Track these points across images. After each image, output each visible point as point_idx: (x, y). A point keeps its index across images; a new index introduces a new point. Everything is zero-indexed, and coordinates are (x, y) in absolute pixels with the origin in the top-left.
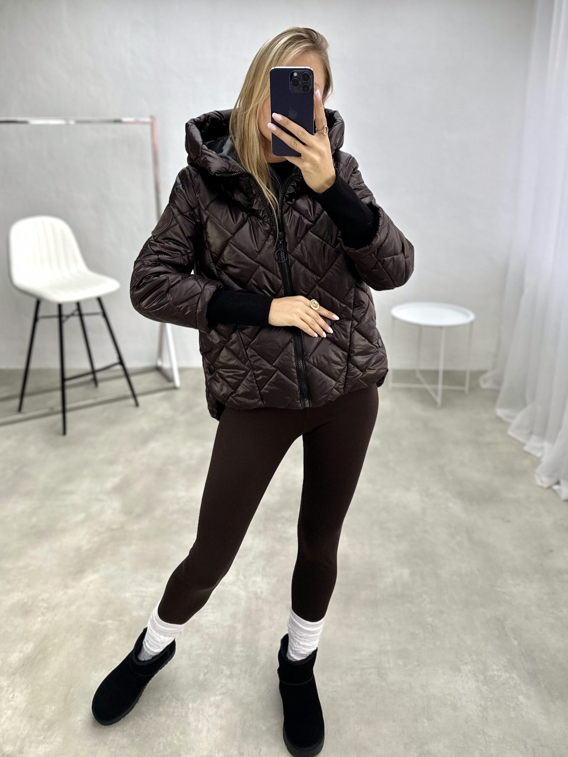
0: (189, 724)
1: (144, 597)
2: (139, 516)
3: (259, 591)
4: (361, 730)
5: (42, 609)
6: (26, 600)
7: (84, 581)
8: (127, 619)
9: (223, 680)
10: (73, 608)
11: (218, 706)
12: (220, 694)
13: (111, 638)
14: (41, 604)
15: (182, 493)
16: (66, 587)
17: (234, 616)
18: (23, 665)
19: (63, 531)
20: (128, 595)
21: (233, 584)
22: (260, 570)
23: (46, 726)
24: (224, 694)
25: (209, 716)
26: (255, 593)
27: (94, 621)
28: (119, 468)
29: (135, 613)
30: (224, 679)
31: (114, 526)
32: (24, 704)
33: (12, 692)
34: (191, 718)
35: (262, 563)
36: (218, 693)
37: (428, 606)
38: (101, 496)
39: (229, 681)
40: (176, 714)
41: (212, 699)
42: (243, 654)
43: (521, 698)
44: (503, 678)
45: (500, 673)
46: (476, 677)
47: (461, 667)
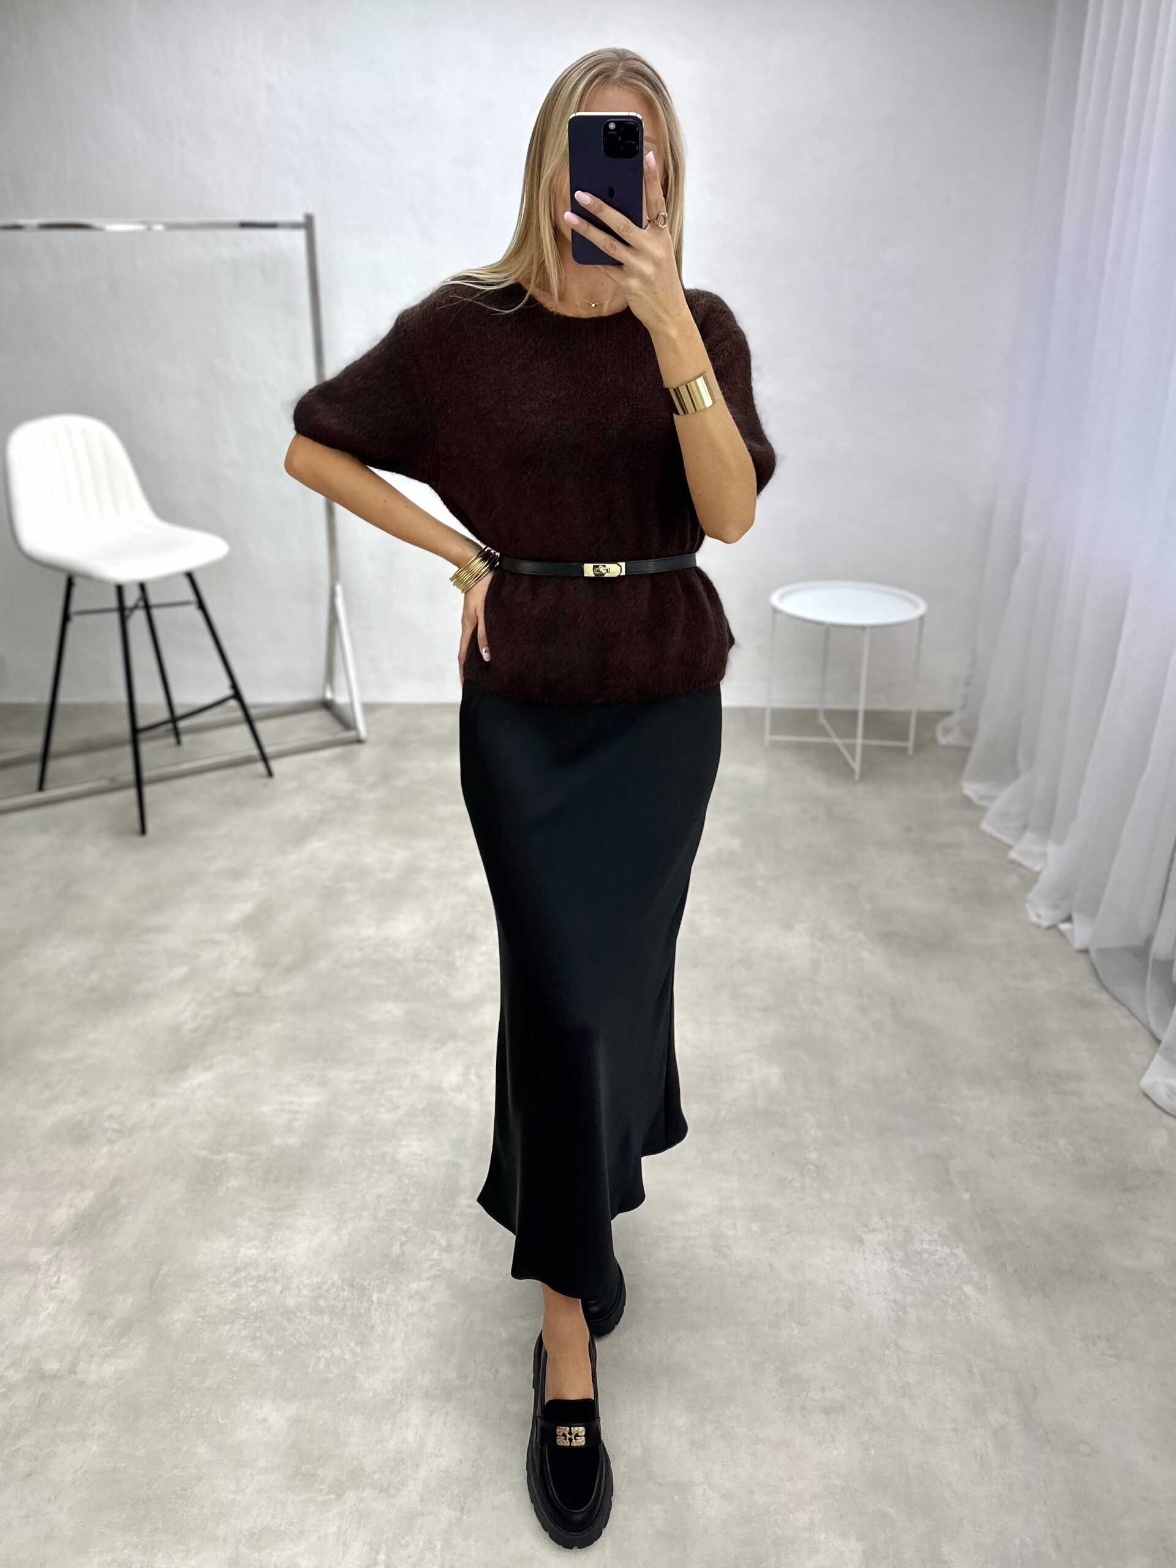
1: (295, 1113)
2: (289, 970)
4: (678, 1340)
5: (109, 1133)
6: (79, 1118)
7: (186, 1085)
8: (263, 1150)
9: (435, 1255)
10: (165, 1132)
11: (424, 1299)
12: (428, 1279)
13: (233, 1183)
14: (106, 1125)
15: (368, 932)
16: (153, 1094)
18: (76, 1228)
19: (147, 996)
23: (117, 1330)
24: (435, 1277)
25: (408, 1314)
27: (204, 1153)
28: (253, 886)
29: (277, 1141)
30: (436, 1252)
31: (243, 989)
32: (78, 1294)
33: (56, 1274)
34: (376, 1317)
36: (425, 1275)
37: (813, 1132)
38: (218, 936)
39: (445, 1256)
40: (349, 1312)
41: (414, 1286)
43: (968, 1289)
44: (937, 1257)
45: (933, 1247)
46: (890, 1252)
47: (864, 1236)
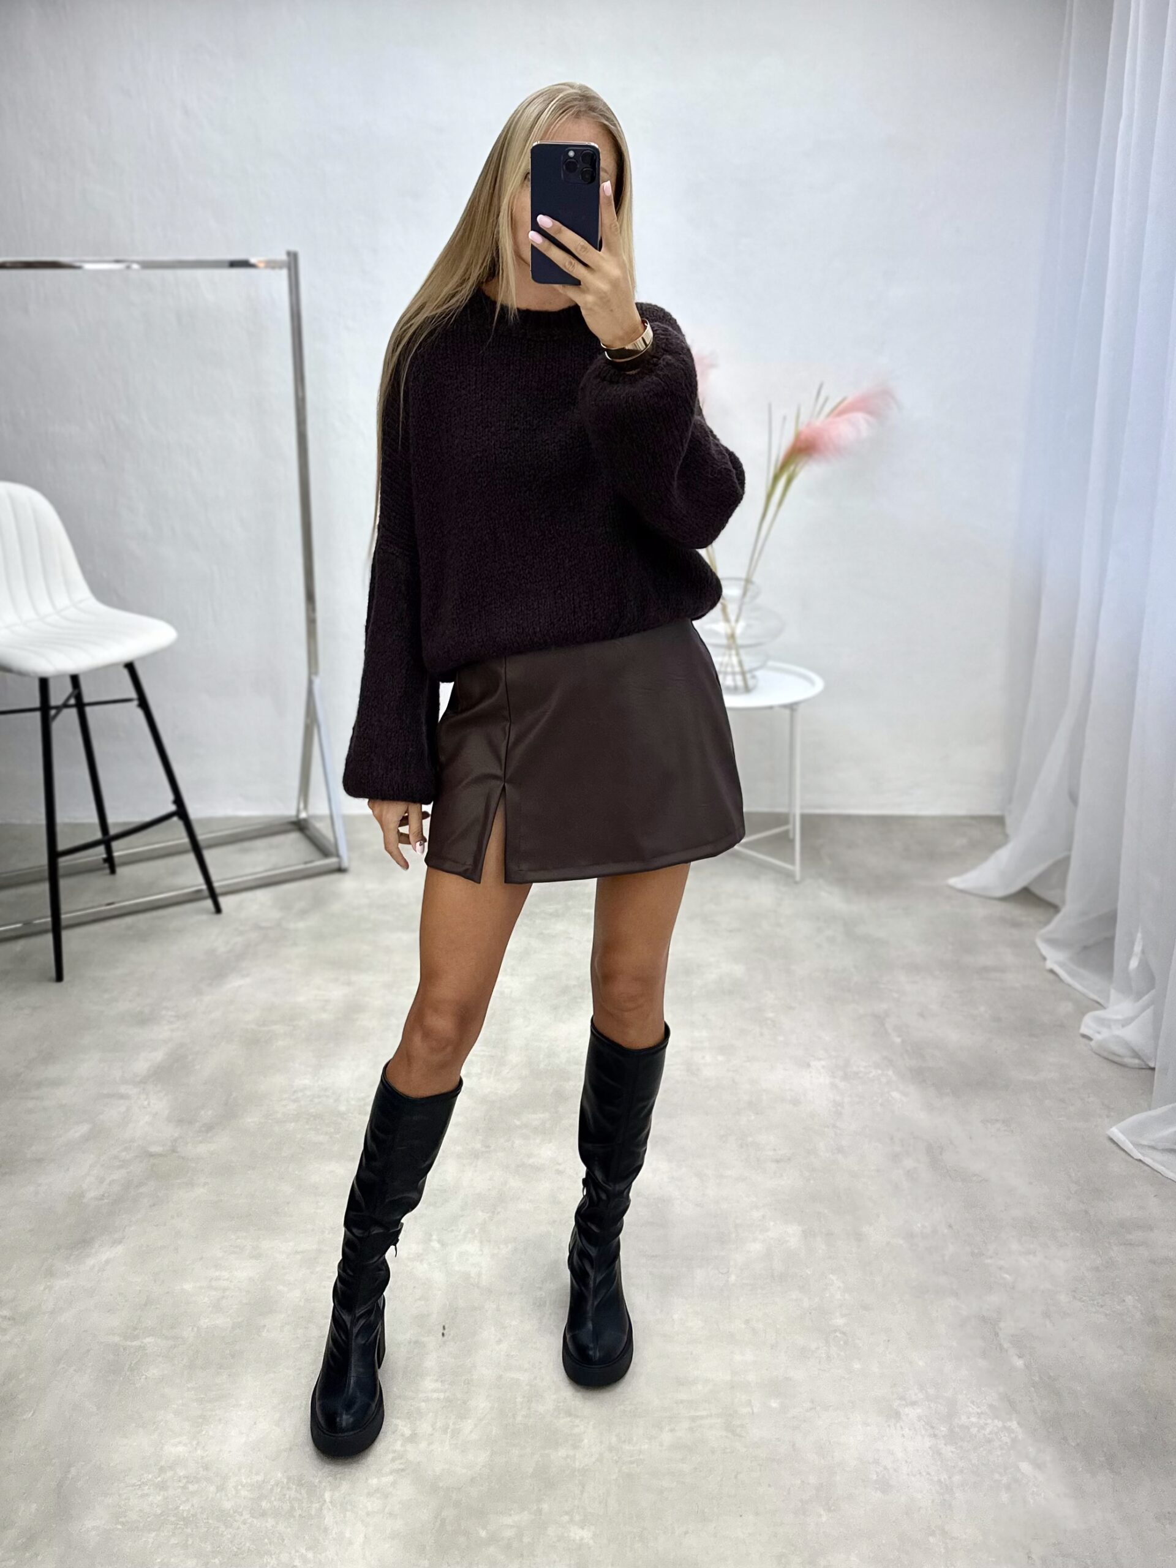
0: (326, 1530)
1: (225, 1290)
2: (209, 1128)
3: (473, 1271)
4: (686, 1533)
7: (91, 1262)
8: (188, 1333)
10: (68, 1316)
11: (386, 1496)
12: (391, 1473)
13: (153, 1372)
15: (304, 1081)
16: (50, 1273)
19: (39, 1161)
20: (188, 1287)
21: (419, 1257)
22: (477, 1231)
23: (20, 1541)
24: (398, 1471)
25: (368, 1514)
26: (466, 1276)
27: (117, 1339)
28: (165, 1033)
29: (204, 1322)
30: (399, 1443)
31: (154, 1149)
34: (329, 1520)
35: (481, 1216)
36: (387, 1470)
37: (838, 1296)
38: (123, 1089)
39: (409, 1447)
40: (297, 1513)
41: (374, 1481)
42: (442, 1396)
44: (988, 1430)
45: (982, 1422)
46: (933, 1428)
47: (901, 1411)
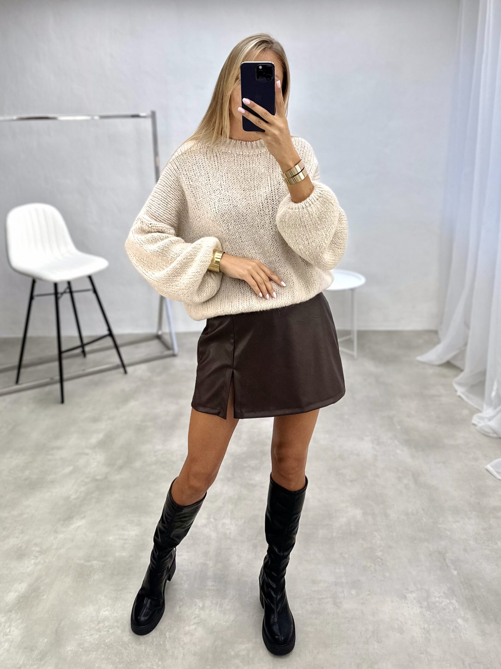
0: (167, 651)
1: (126, 540)
2: (121, 468)
3: (228, 532)
4: (318, 653)
5: (34, 553)
6: (20, 545)
7: (72, 527)
8: (111, 559)
9: (197, 612)
10: (62, 551)
11: (192, 635)
12: (194, 624)
13: (96, 577)
14: (33, 549)
15: (159, 447)
16: (56, 532)
17: (206, 554)
18: (19, 603)
19: (52, 482)
21: (205, 526)
22: (229, 513)
23: (39, 657)
24: (198, 623)
25: (184, 643)
26: (225, 534)
27: (82, 562)
28: (104, 426)
29: (117, 554)
30: (197, 610)
31: (98, 477)
32: (19, 638)
33: (9, 627)
34: (168, 647)
36: (192, 623)
37: (379, 542)
38: (87, 451)
39: (201, 612)
40: (155, 643)
41: (187, 628)
42: (215, 588)
43: (460, 621)
44: (443, 605)
45: (441, 600)
46: (420, 603)
47: (407, 596)
